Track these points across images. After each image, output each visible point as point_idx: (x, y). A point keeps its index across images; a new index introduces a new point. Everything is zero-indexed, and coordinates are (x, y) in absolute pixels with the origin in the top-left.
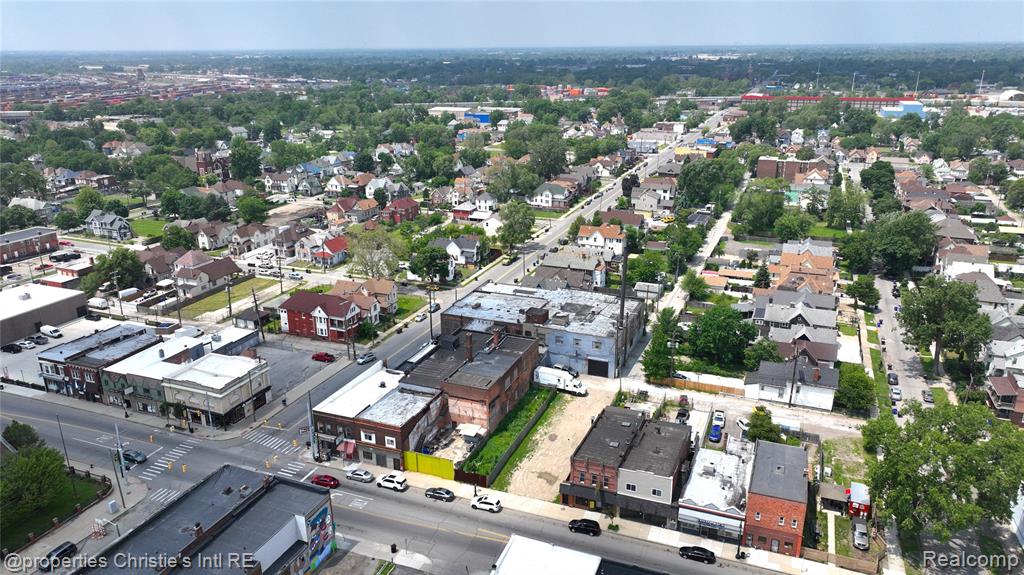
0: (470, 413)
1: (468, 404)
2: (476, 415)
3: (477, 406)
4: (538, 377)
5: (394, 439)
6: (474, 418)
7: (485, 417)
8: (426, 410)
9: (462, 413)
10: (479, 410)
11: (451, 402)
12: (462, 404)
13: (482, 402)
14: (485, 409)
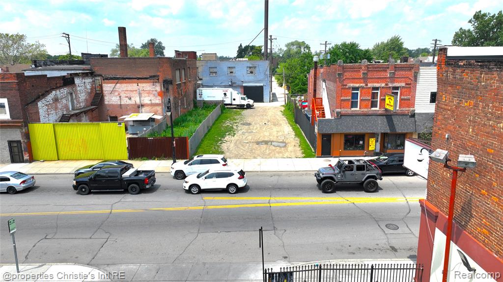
0: (136, 100)
1: (133, 86)
2: (146, 100)
3: (147, 86)
4: (201, 95)
5: (4, 101)
6: (142, 106)
7: (158, 100)
8: (68, 82)
9: (125, 101)
10: (149, 93)
11: (107, 87)
12: (122, 87)
13: (153, 78)
14: (158, 88)
